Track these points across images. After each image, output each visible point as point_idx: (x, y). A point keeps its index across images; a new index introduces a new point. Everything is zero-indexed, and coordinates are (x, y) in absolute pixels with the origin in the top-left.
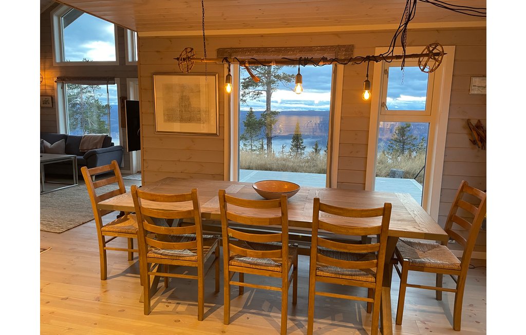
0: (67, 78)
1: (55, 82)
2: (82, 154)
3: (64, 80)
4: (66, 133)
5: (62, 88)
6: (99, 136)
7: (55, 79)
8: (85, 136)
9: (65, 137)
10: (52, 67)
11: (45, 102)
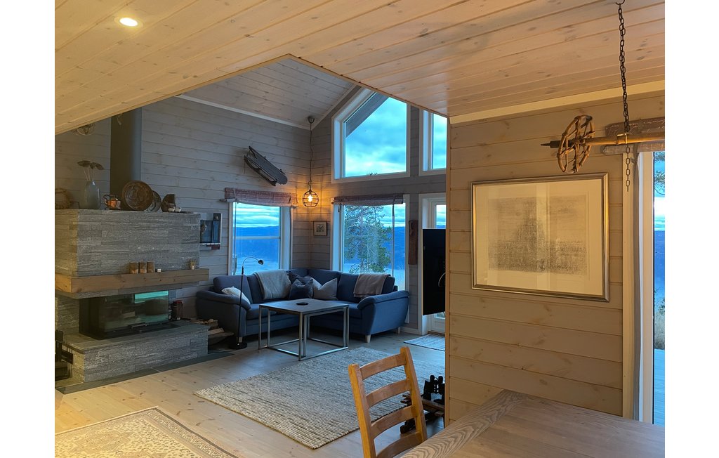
0: (346, 197)
1: (332, 203)
2: (356, 300)
3: (342, 201)
4: (340, 270)
5: (340, 211)
6: (378, 276)
7: (332, 200)
8: (361, 275)
9: (338, 276)
10: (329, 184)
11: (320, 229)
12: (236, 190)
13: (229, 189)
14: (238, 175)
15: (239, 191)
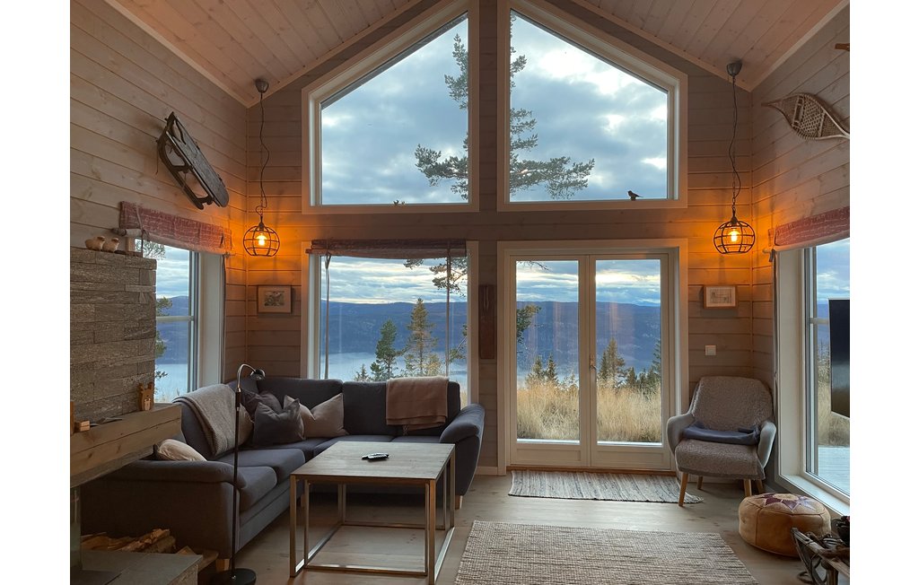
0: (336, 242)
1: (307, 251)
3: (330, 248)
7: (308, 245)
9: (339, 387)
10: (297, 215)
11: (273, 300)
12: (142, 210)
13: (129, 205)
14: (142, 175)
15: (147, 212)
